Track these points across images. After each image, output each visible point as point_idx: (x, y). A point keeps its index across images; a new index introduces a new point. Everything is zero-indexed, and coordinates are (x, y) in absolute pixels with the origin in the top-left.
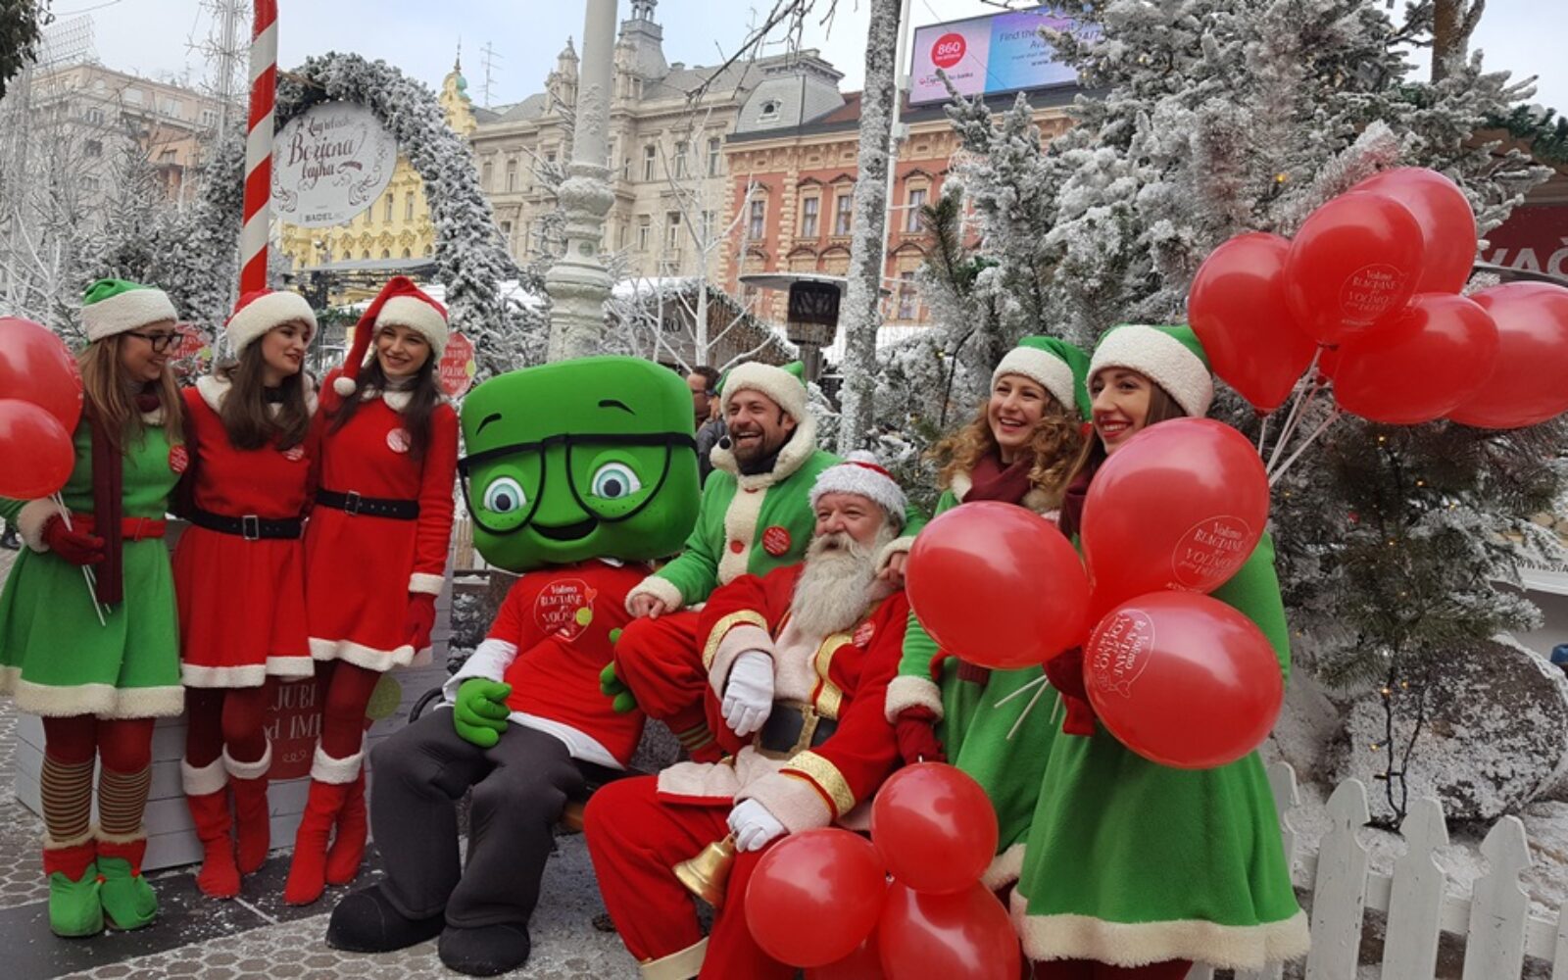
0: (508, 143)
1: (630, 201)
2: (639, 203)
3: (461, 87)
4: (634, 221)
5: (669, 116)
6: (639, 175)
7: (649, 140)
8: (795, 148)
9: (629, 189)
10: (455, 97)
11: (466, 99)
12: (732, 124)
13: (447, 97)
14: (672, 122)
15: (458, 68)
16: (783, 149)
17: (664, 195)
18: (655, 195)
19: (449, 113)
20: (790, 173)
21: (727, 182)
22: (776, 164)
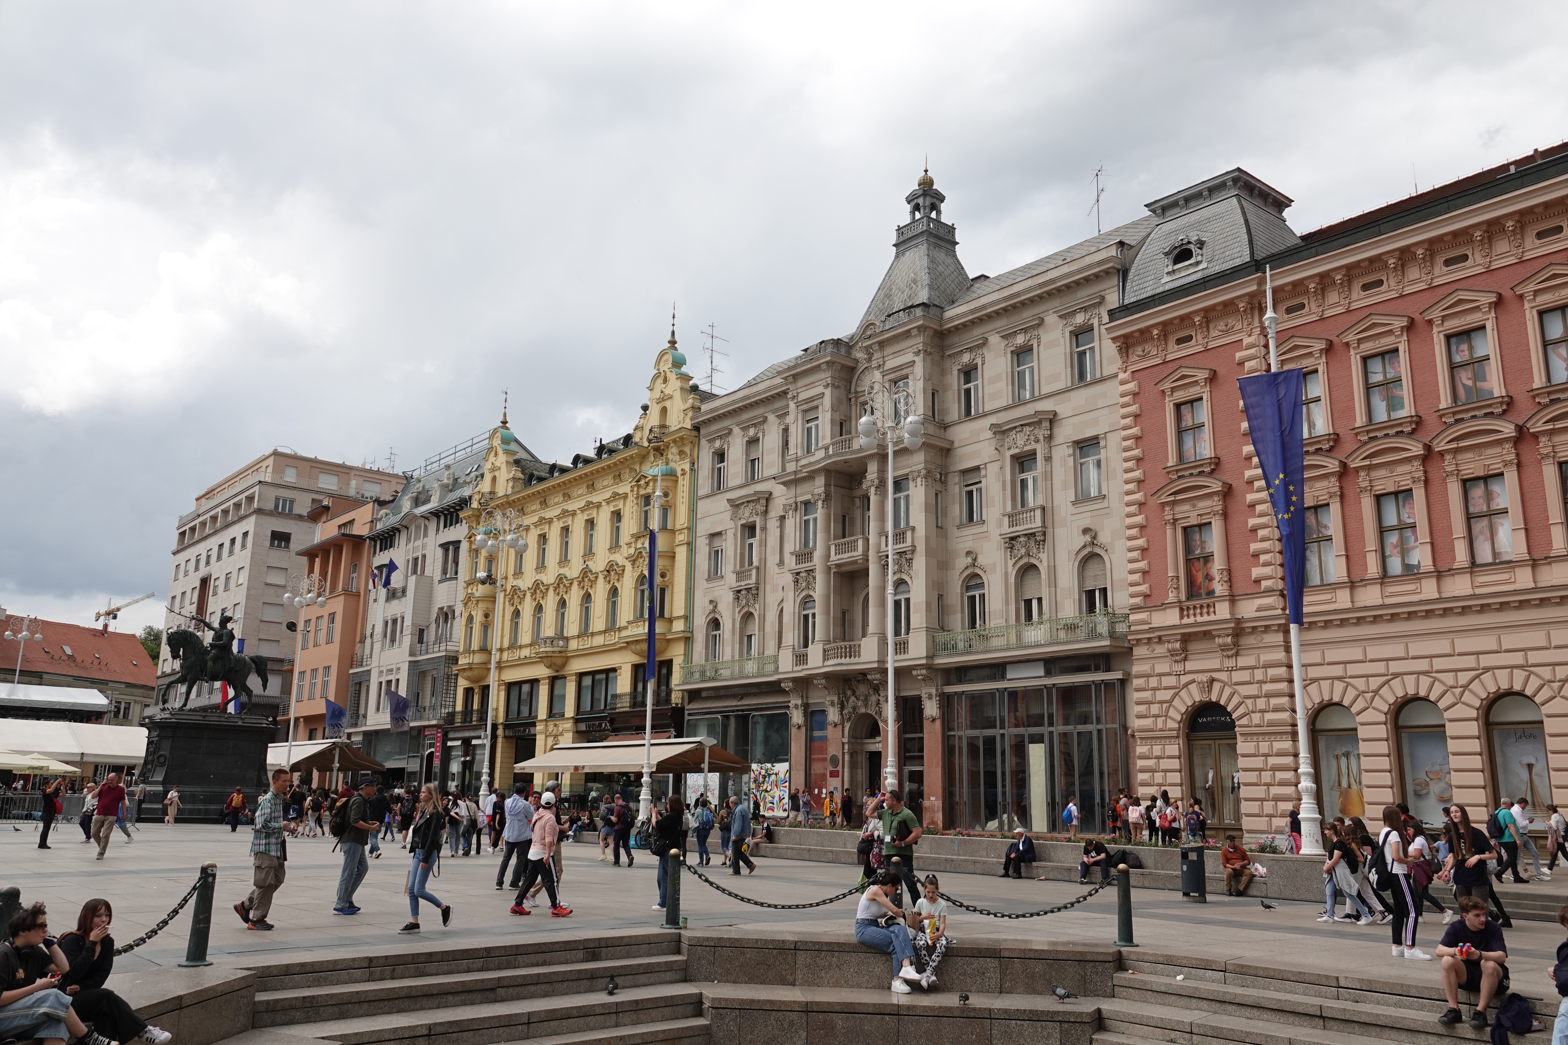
0: (745, 416)
1: (947, 451)
2: (960, 452)
3: (679, 363)
4: (955, 479)
5: (998, 314)
6: (954, 411)
7: (966, 358)
9: (942, 433)
10: (670, 378)
11: (686, 378)
12: (1114, 294)
13: (660, 380)
14: (1001, 323)
15: (673, 343)
16: (1228, 304)
17: (1000, 431)
18: (990, 434)
19: (664, 398)
20: (1247, 341)
21: (1122, 383)
22: (1214, 333)
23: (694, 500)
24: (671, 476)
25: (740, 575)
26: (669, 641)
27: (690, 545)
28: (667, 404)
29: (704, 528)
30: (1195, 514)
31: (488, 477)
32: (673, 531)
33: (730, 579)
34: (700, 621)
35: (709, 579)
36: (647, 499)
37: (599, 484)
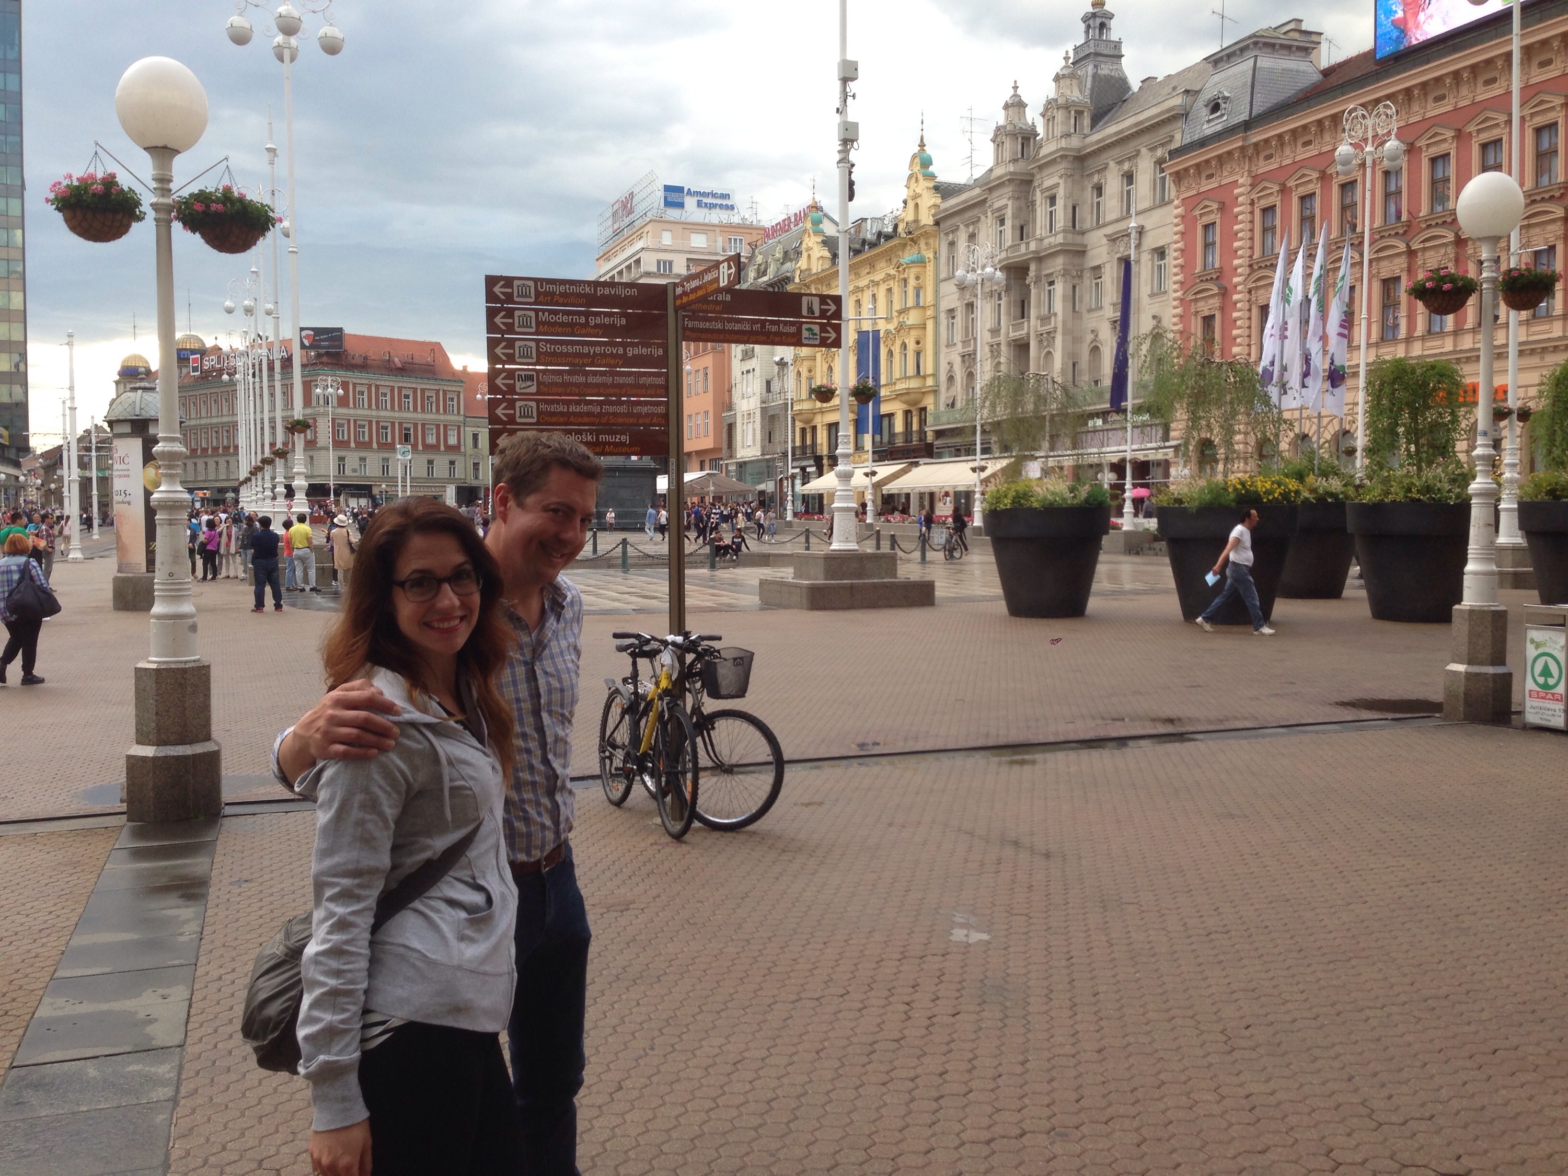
0: (967, 215)
1: (1081, 253)
2: (1091, 253)
3: (926, 165)
4: (1087, 275)
5: (1112, 145)
6: (1089, 220)
7: (1097, 177)
8: (1242, 149)
9: (1078, 239)
10: (920, 177)
11: (932, 177)
12: (1178, 136)
13: (913, 180)
14: (1116, 152)
15: (922, 145)
16: (1230, 153)
17: (1113, 239)
18: (1105, 241)
19: (916, 196)
20: (1241, 181)
21: (1176, 208)
22: (1225, 174)
23: (938, 282)
24: (922, 262)
25: (965, 343)
26: (924, 393)
27: (936, 318)
28: (919, 201)
29: (945, 305)
30: (1206, 308)
31: (805, 255)
32: (924, 308)
33: (959, 348)
34: (943, 377)
35: (948, 346)
36: (905, 280)
37: (878, 267)
